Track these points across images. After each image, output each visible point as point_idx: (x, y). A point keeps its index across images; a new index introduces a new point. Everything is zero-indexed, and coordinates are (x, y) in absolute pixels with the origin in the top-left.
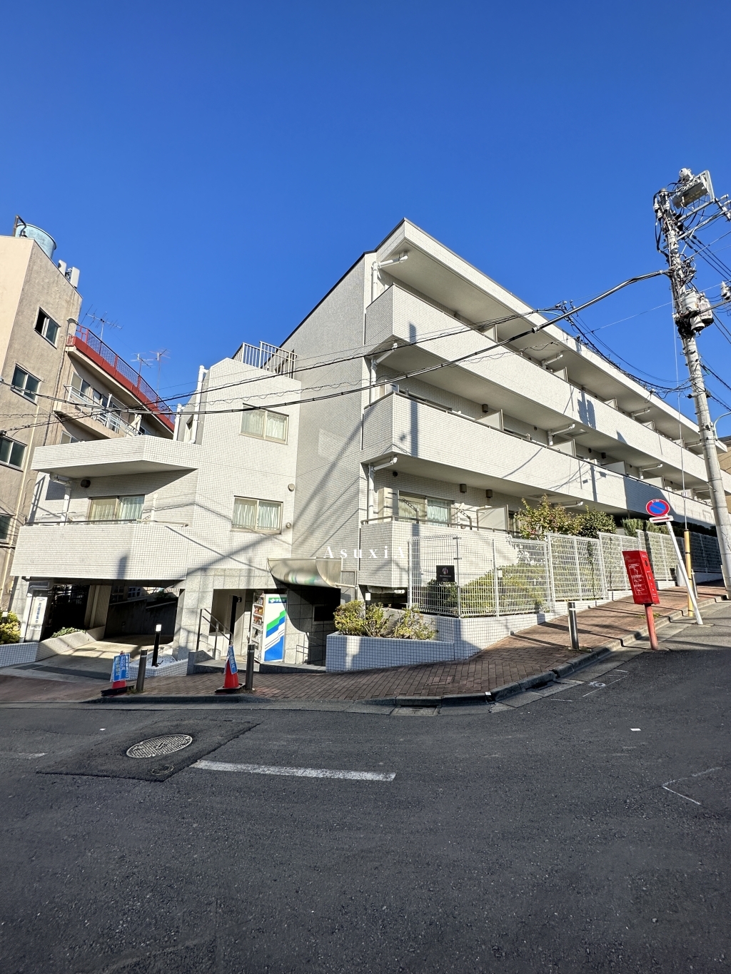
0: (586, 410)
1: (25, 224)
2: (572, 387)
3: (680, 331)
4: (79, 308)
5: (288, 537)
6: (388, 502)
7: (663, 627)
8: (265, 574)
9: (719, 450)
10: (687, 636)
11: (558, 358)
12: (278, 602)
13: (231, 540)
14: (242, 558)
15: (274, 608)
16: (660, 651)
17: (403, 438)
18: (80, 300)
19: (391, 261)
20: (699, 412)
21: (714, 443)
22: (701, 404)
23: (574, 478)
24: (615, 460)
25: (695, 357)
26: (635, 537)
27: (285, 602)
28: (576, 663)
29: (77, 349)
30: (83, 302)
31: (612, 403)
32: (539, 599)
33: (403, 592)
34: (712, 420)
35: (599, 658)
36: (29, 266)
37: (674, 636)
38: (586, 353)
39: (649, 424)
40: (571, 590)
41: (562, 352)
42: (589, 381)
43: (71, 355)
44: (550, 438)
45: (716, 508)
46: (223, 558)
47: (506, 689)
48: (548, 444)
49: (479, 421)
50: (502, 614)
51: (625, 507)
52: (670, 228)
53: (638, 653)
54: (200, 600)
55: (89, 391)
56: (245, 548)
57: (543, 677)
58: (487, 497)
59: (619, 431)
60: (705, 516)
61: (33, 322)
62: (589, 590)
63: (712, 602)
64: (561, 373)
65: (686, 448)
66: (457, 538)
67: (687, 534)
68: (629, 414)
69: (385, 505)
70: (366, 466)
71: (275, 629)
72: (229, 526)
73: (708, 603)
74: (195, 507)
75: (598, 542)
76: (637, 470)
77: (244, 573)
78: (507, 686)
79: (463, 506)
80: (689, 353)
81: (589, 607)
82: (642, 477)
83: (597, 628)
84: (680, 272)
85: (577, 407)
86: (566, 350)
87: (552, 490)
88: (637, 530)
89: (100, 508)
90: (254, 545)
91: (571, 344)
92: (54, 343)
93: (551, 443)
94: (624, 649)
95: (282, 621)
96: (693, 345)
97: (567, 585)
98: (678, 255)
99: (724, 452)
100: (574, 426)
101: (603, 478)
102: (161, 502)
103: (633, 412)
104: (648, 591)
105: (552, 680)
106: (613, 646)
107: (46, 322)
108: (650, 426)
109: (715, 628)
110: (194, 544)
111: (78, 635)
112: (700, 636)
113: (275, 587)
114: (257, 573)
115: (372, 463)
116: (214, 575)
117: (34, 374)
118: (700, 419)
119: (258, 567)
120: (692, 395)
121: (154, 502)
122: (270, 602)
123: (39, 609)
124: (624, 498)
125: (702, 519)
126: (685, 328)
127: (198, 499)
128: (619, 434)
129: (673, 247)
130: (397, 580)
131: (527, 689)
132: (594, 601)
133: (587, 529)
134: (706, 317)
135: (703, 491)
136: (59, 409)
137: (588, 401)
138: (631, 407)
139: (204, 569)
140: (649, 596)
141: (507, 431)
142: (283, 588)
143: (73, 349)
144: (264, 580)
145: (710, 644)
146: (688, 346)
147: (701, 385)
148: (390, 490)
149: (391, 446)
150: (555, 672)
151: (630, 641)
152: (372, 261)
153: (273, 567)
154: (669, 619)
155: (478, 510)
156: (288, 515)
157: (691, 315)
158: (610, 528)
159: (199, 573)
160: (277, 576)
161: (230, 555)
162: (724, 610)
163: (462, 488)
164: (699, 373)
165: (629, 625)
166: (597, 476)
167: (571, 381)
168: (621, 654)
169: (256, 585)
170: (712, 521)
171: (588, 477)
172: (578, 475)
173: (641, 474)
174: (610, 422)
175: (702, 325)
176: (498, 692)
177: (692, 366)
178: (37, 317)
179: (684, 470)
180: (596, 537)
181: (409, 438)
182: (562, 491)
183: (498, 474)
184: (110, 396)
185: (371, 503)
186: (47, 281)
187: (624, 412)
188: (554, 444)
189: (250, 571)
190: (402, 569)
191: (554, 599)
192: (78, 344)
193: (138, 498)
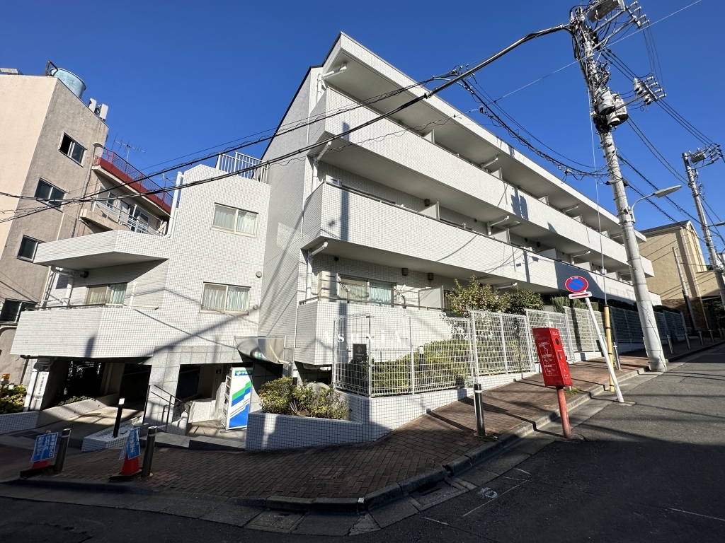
0: (519, 204)
1: (56, 68)
2: (506, 184)
3: (597, 127)
4: (105, 135)
5: (256, 317)
6: (326, 284)
7: (582, 405)
8: (232, 350)
9: (638, 239)
10: (606, 419)
11: (494, 161)
12: (244, 374)
13: (199, 321)
14: (209, 336)
15: (240, 380)
16: (573, 440)
17: (332, 224)
18: (107, 129)
19: (333, 72)
20: (617, 198)
21: (633, 234)
22: (619, 190)
23: (508, 262)
24: (548, 248)
25: (612, 149)
26: (563, 313)
27: (251, 374)
28: (475, 457)
29: (102, 167)
30: (109, 131)
31: (544, 200)
32: (463, 375)
33: (330, 368)
34: (630, 204)
35: (505, 447)
36: (53, 98)
37: (592, 417)
38: (518, 156)
39: (578, 218)
40: (496, 364)
41: (497, 156)
42: (523, 181)
43: (96, 172)
44: (489, 229)
45: (636, 285)
46: (191, 336)
47: (383, 494)
48: (487, 234)
49: (421, 213)
50: (418, 391)
51: (556, 287)
52: (586, 39)
53: (549, 442)
54: (166, 375)
55: (117, 203)
56: (212, 328)
57: (432, 476)
58: (429, 279)
59: (550, 223)
60: (629, 295)
61: (57, 145)
62: (516, 364)
63: (634, 374)
64: (497, 173)
65: (611, 238)
66: (369, 317)
67: (607, 309)
68: (561, 210)
69: (323, 286)
70: (305, 251)
71: (241, 398)
72: (197, 308)
73: (631, 375)
74: (165, 292)
75: (526, 318)
76: (569, 257)
77: (211, 350)
78: (385, 490)
79: (405, 287)
80: (606, 146)
81: (515, 380)
82: (573, 263)
83: (514, 406)
84: (596, 76)
85: (510, 201)
86: (500, 153)
87: (487, 272)
88: (564, 307)
89: (96, 295)
90: (221, 325)
91: (505, 148)
92: (80, 162)
93: (490, 233)
94: (536, 434)
95: (248, 391)
96: (610, 139)
97: (494, 360)
98: (593, 62)
99: (644, 242)
100: (508, 217)
101: (536, 262)
102: (139, 288)
103: (564, 209)
104: (558, 371)
105: (443, 480)
106: (524, 432)
107: (72, 147)
108: (579, 220)
109: (636, 408)
110: (162, 325)
111: (87, 403)
112: (620, 419)
113: (241, 361)
114: (224, 349)
115: (311, 249)
116: (182, 352)
117: (60, 187)
118: (618, 205)
119: (225, 343)
120: (610, 181)
121: (134, 288)
122: (236, 375)
123: (42, 382)
124: (555, 279)
125: (627, 297)
126: (602, 124)
127: (168, 285)
128: (549, 225)
129: (589, 55)
130: (323, 358)
131: (410, 493)
132: (520, 374)
133: (517, 307)
134: (621, 114)
135: (626, 273)
136: (84, 216)
137: (521, 196)
138: (562, 204)
139: (171, 347)
140: (560, 377)
141: (442, 221)
142: (249, 362)
143: (98, 168)
144: (230, 355)
145: (630, 431)
146: (605, 140)
147: (618, 173)
148: (328, 273)
149: (319, 232)
150: (447, 468)
151: (544, 423)
152: (317, 75)
153: (240, 344)
154: (590, 395)
155: (419, 291)
156: (255, 297)
157: (607, 112)
158: (538, 305)
159: (166, 351)
160: (244, 352)
161: (197, 334)
162: (647, 384)
163: (404, 272)
164: (616, 163)
165: (548, 403)
166: (530, 260)
167: (505, 179)
168: (530, 441)
169: (223, 359)
170: (633, 297)
171: (522, 260)
172: (512, 259)
173: (572, 259)
174: (541, 214)
175: (618, 119)
176: (372, 499)
177: (610, 157)
178: (61, 141)
179: (604, 253)
180: (524, 313)
181: (338, 224)
182: (497, 273)
183: (433, 257)
184: (136, 206)
185: (309, 285)
186: (72, 112)
187: (556, 208)
188: (493, 233)
189: (216, 348)
190: (326, 347)
191: (478, 374)
192: (103, 163)
193: (123, 285)
